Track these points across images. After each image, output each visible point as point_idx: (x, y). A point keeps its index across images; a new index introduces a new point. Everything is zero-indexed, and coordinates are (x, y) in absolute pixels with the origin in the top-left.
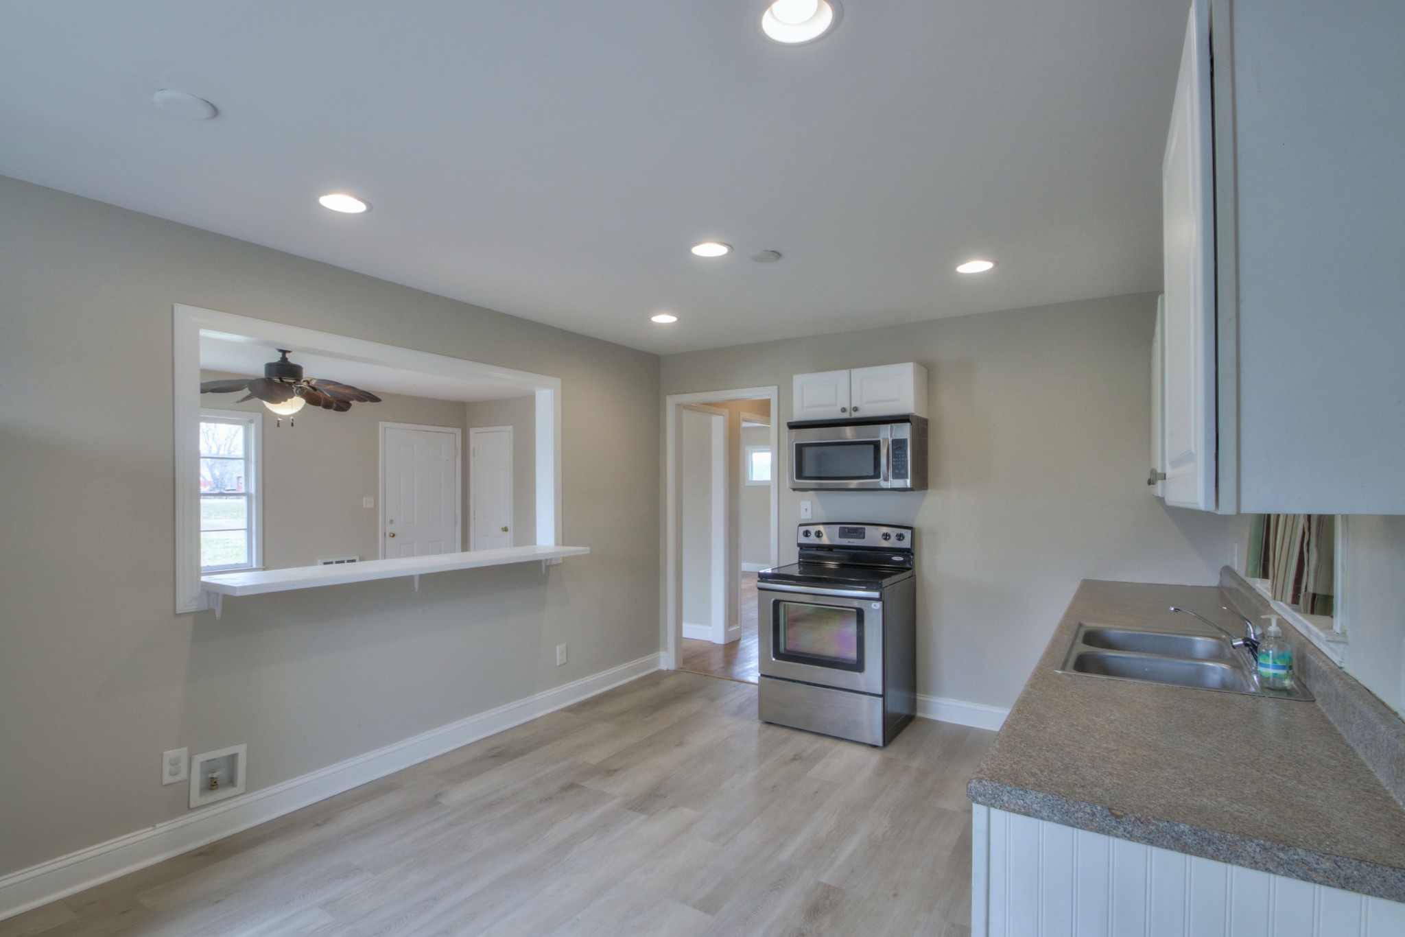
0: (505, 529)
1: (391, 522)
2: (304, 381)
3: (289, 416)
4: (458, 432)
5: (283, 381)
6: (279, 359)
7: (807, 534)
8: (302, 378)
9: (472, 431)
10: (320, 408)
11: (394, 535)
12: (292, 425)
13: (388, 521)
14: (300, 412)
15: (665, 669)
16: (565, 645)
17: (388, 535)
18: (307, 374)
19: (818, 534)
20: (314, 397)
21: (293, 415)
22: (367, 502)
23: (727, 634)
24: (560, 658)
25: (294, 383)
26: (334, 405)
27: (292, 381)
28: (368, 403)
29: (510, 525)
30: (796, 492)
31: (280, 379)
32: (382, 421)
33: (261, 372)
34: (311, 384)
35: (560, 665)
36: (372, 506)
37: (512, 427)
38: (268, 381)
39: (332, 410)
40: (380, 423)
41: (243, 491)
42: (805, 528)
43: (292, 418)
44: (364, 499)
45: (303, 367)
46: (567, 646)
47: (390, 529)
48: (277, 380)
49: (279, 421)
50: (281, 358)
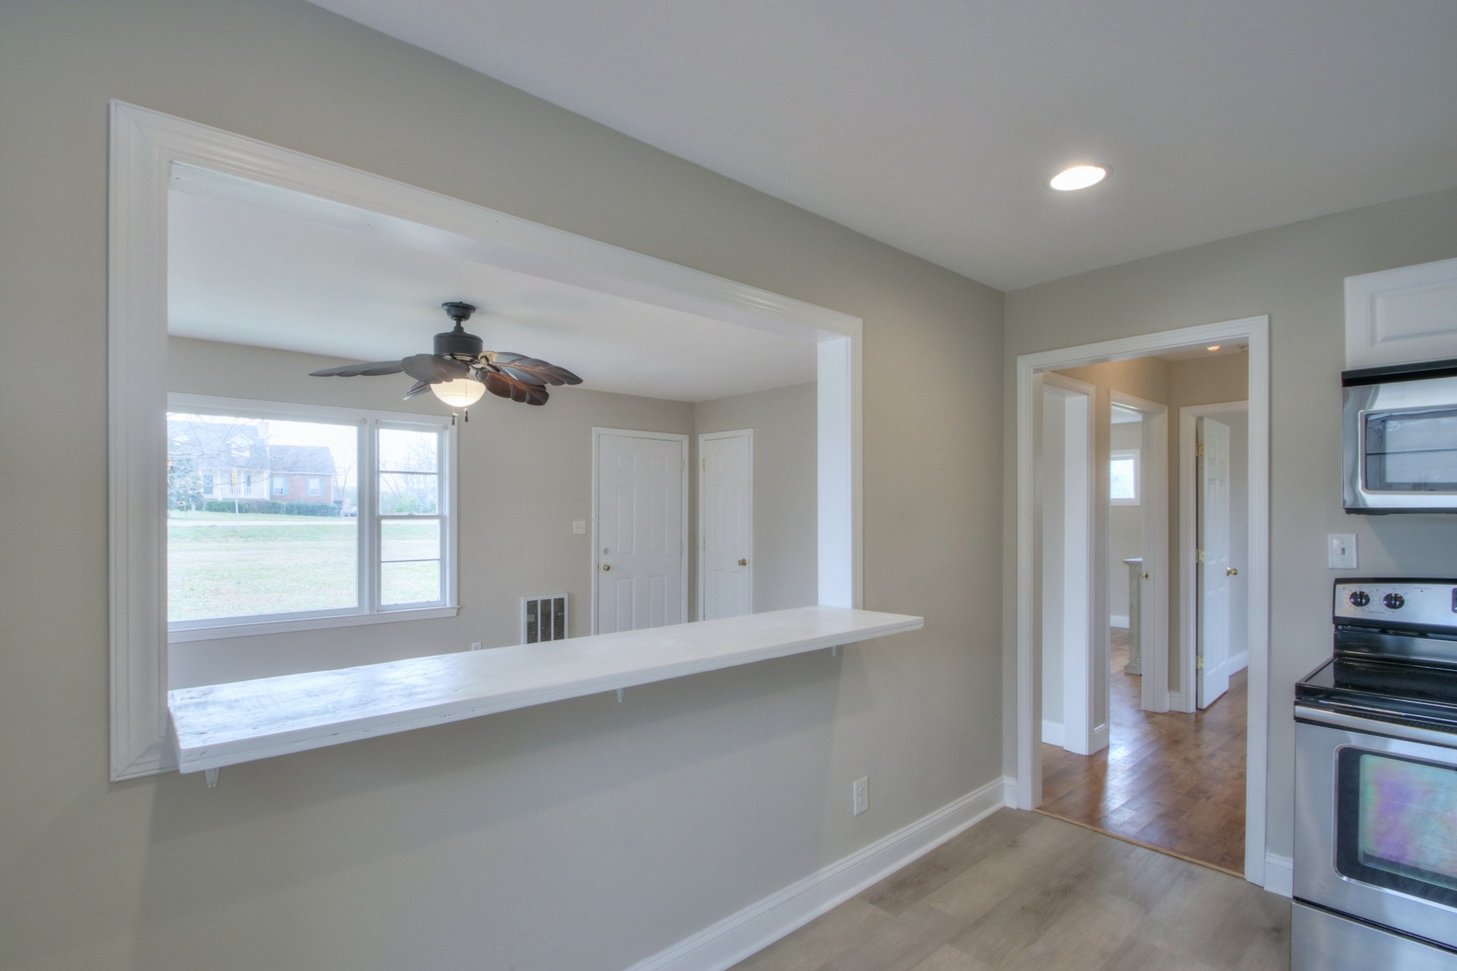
0: (743, 563)
1: (606, 551)
2: (482, 357)
3: (464, 408)
4: (685, 439)
5: (455, 358)
6: (452, 330)
7: (1360, 600)
8: (481, 351)
9: (702, 439)
10: (509, 401)
11: (608, 569)
12: (467, 420)
13: (602, 550)
14: (478, 402)
15: (1015, 807)
16: (866, 778)
17: (601, 568)
18: (487, 348)
19: (1394, 602)
20: (498, 385)
21: (467, 407)
22: (578, 527)
23: (1092, 736)
24: (857, 805)
25: (471, 361)
26: (528, 397)
27: (468, 359)
28: (566, 385)
29: (749, 558)
30: (1353, 516)
31: (452, 355)
32: (595, 426)
33: (428, 348)
34: (490, 363)
35: (858, 815)
36: (584, 532)
37: (752, 430)
38: (437, 358)
39: (525, 403)
40: (593, 428)
41: (437, 512)
42: (1356, 588)
43: (465, 410)
44: (574, 522)
45: (482, 339)
46: (869, 780)
47: (604, 560)
48: (448, 357)
49: (454, 417)
50: (455, 328)
